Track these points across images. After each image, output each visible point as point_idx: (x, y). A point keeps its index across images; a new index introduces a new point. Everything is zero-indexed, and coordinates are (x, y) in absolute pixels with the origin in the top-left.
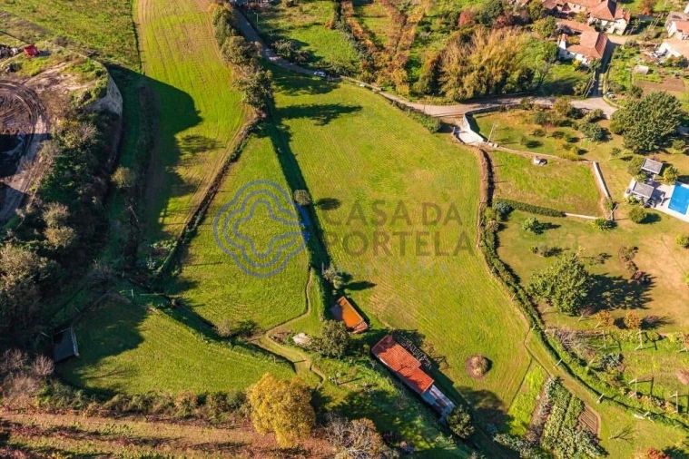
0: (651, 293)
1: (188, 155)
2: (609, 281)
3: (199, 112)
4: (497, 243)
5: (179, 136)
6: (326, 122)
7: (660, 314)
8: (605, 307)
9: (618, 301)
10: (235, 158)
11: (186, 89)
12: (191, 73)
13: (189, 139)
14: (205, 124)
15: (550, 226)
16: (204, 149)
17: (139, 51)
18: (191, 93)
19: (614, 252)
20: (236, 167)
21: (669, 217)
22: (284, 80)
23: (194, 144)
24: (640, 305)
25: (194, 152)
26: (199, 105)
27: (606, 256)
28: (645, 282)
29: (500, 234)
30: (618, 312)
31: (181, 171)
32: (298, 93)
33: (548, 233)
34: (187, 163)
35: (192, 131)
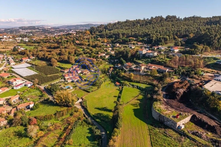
1: (137, 104)
3: (133, 111)
5: (139, 107)
6: (105, 108)
11: (135, 118)
12: (133, 122)
13: (137, 107)
14: (132, 109)
16: (134, 104)
17: (150, 135)
18: (134, 116)
22: (107, 119)
23: (136, 106)
25: (136, 104)
26: (133, 113)
31: (139, 102)
32: (106, 115)
34: (138, 103)
35: (136, 108)
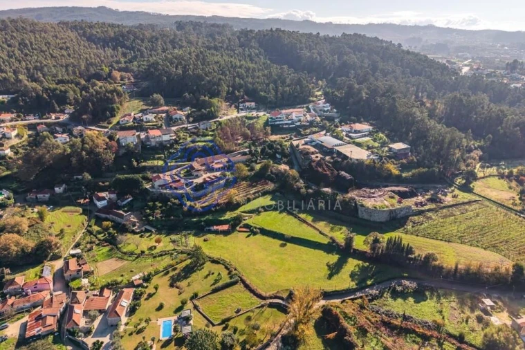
0: (169, 283)
2: (184, 279)
4: (226, 268)
7: (165, 277)
8: (182, 271)
9: (179, 275)
10: (320, 232)
15: (214, 284)
19: (186, 289)
20: (318, 233)
21: (170, 316)
24: (171, 277)
27: (189, 286)
28: (172, 286)
29: (228, 272)
30: (177, 272)
33: (213, 282)
